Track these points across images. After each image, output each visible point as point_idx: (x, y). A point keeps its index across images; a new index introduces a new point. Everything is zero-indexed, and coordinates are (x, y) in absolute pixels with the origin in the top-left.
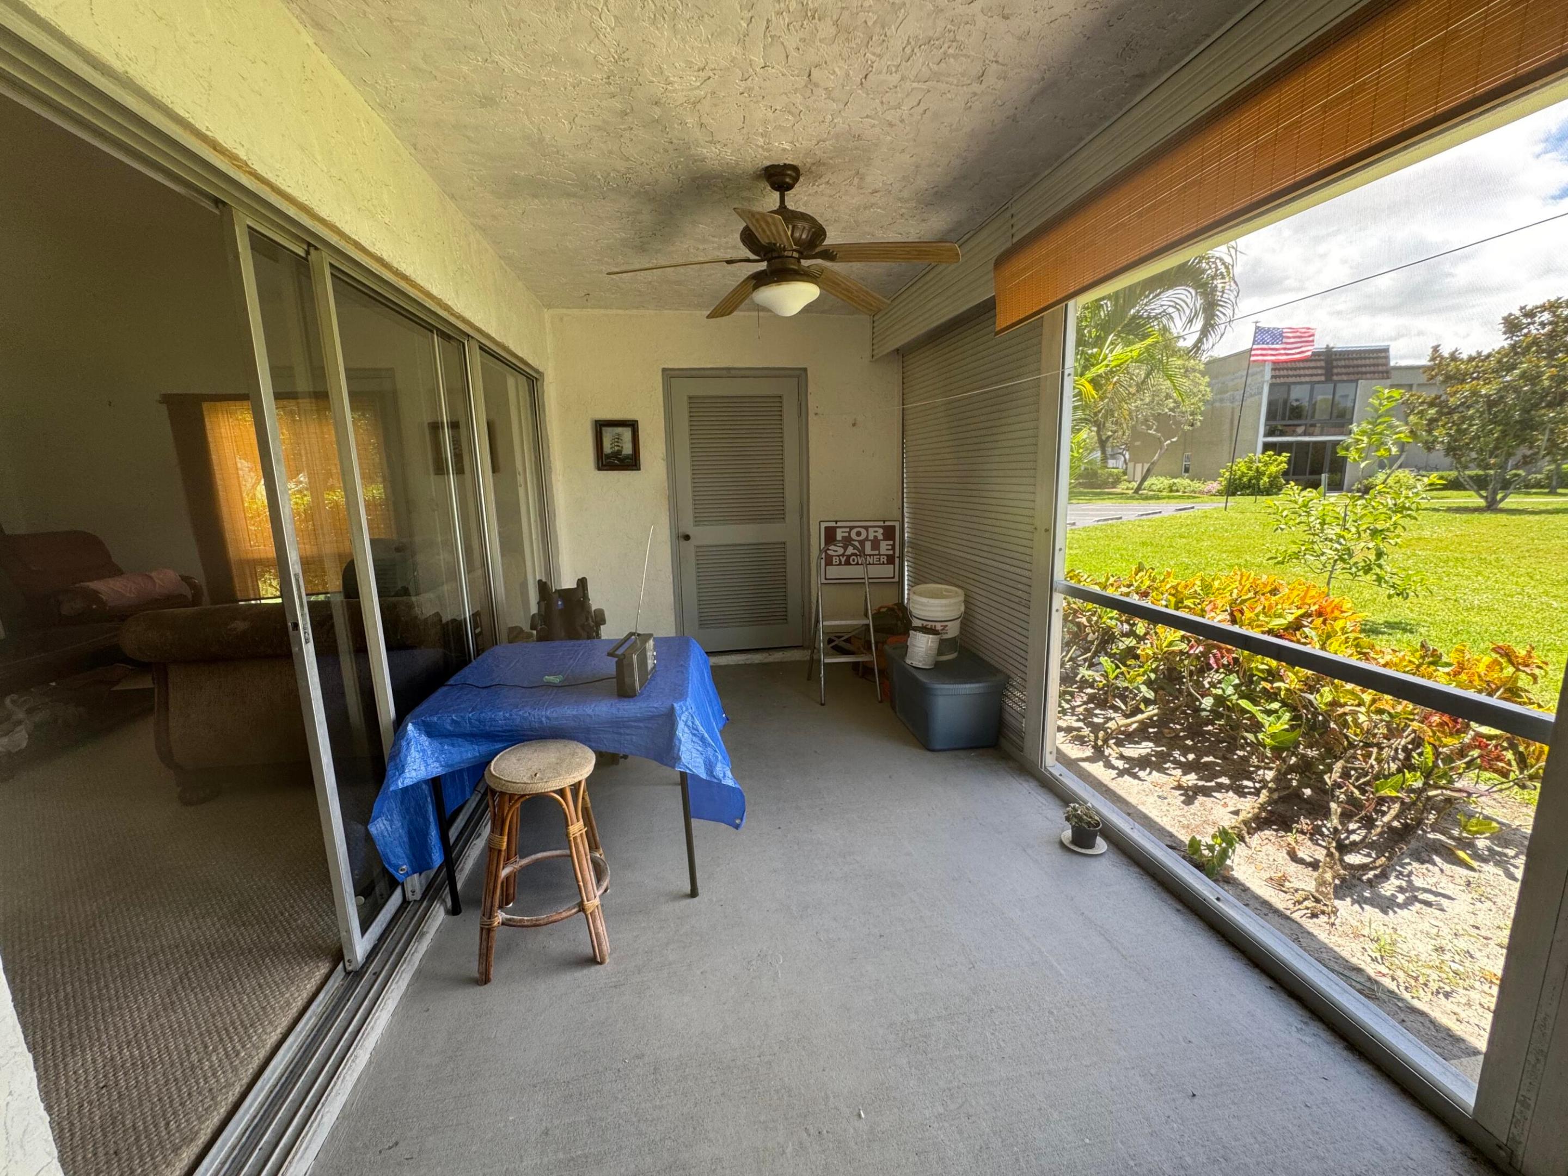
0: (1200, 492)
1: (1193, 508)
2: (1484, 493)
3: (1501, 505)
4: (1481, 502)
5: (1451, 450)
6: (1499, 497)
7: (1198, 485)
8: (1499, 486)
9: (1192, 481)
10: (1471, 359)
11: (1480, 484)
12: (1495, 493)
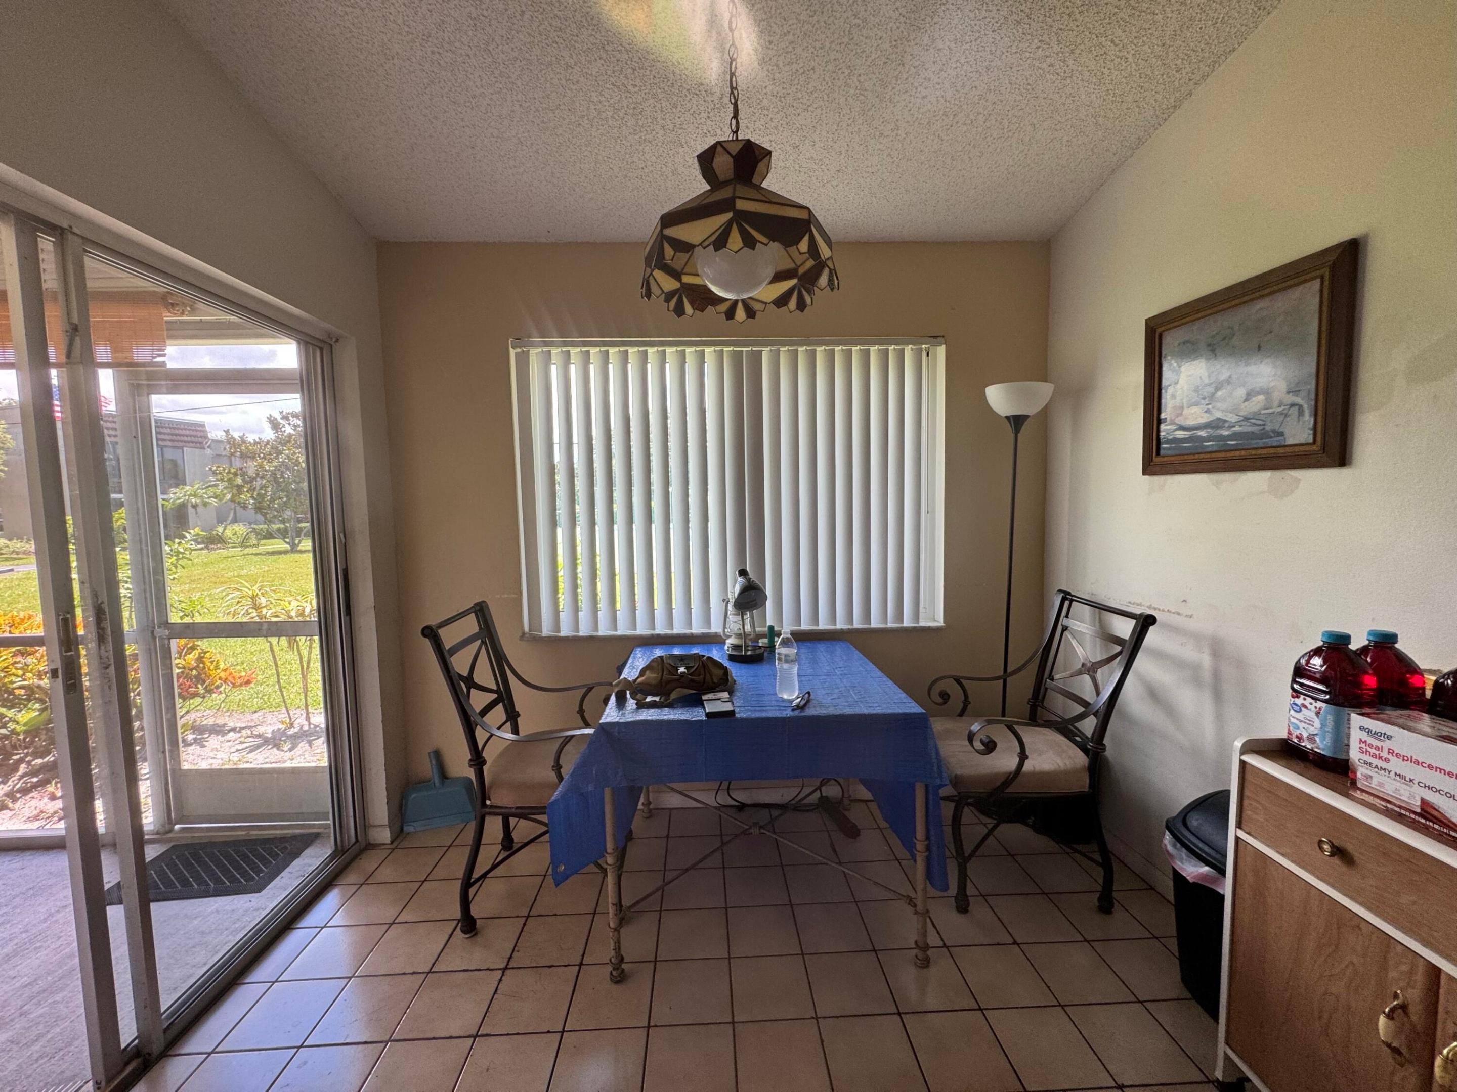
0: (24, 553)
1: (12, 570)
2: (287, 540)
3: (299, 548)
4: (288, 547)
5: (258, 509)
6: (297, 542)
7: (19, 545)
8: (294, 534)
9: (10, 540)
10: (256, 443)
11: (283, 534)
12: (293, 539)
